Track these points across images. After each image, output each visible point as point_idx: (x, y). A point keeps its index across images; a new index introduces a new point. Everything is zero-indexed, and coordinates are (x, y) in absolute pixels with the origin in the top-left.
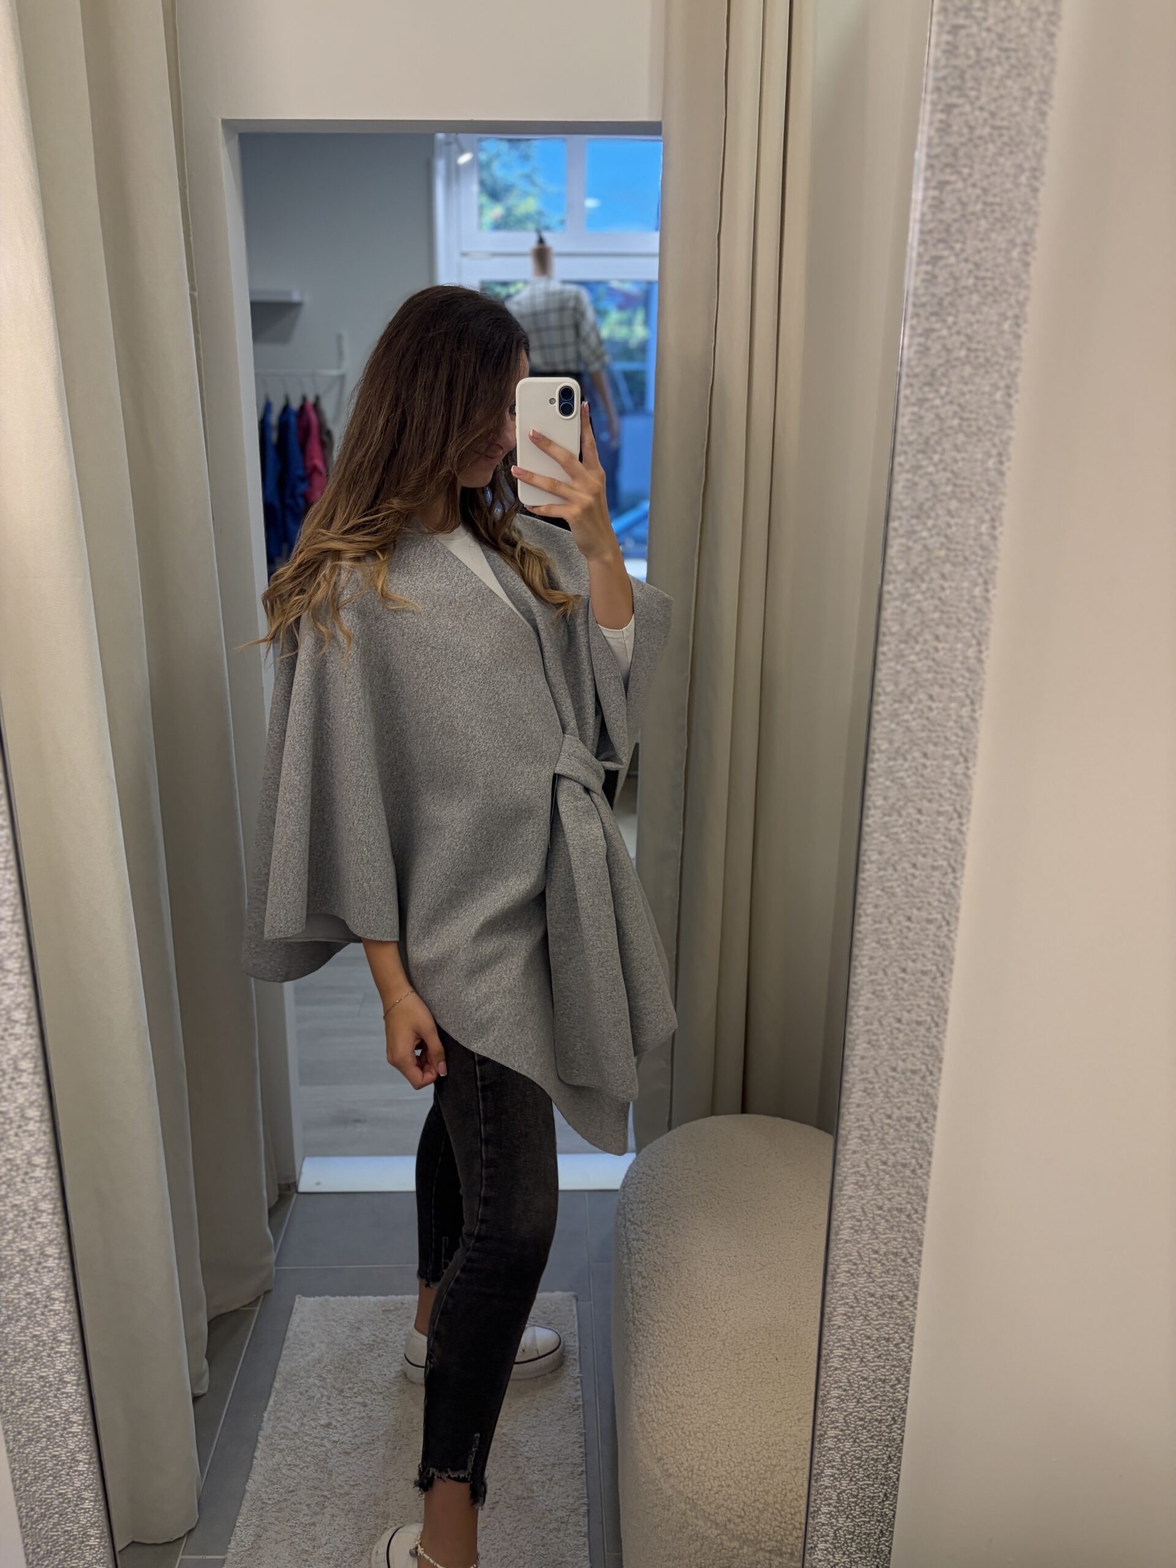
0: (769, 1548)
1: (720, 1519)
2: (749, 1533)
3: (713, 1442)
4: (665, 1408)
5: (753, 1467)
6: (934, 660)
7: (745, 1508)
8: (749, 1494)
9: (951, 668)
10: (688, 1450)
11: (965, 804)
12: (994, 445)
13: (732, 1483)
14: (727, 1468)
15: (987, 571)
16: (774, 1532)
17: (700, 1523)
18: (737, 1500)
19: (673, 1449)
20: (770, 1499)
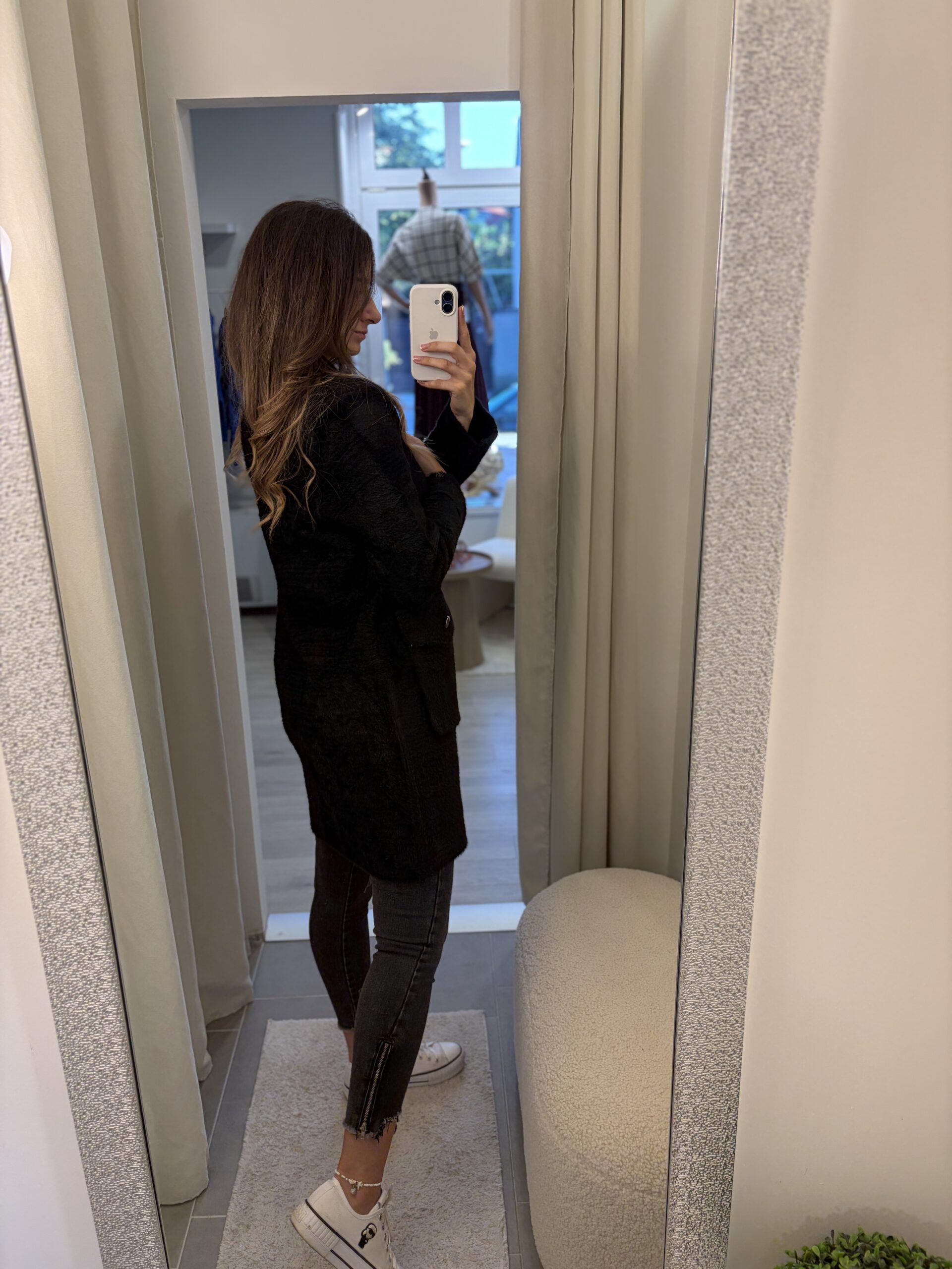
0: (642, 1189)
1: (604, 1169)
2: (627, 1178)
3: (597, 1112)
4: (559, 1089)
5: (627, 1129)
7: (623, 1160)
8: (625, 1149)
10: (578, 1118)
13: (612, 1141)
14: (608, 1131)
16: (646, 1176)
17: (589, 1172)
18: (616, 1154)
19: (567, 1119)
20: (642, 1152)
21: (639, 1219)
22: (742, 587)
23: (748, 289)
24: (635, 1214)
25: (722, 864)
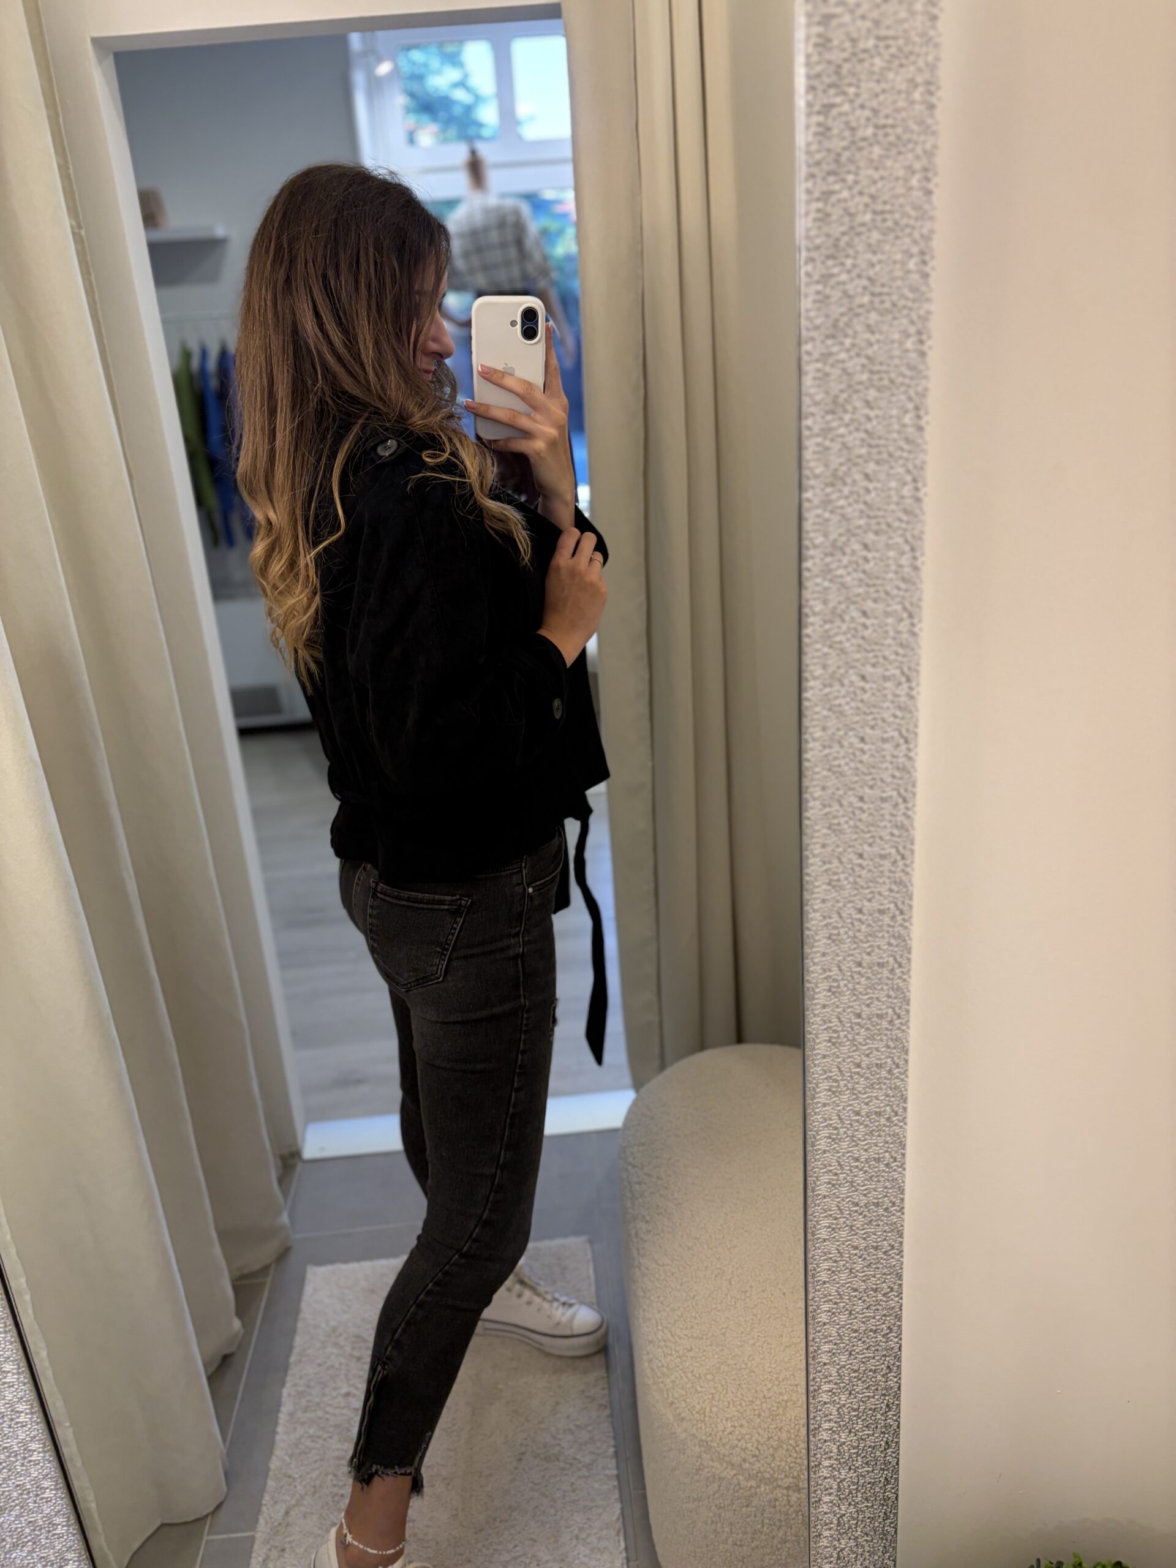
0: (786, 1485)
1: (735, 1460)
2: (765, 1471)
3: (723, 1382)
4: (674, 1352)
5: (764, 1405)
6: (864, 572)
7: (760, 1447)
8: (762, 1432)
9: (884, 579)
10: (699, 1392)
11: (911, 727)
12: (912, 322)
13: (744, 1422)
14: (739, 1408)
15: (915, 466)
16: (790, 1468)
17: (716, 1464)
18: (751, 1439)
19: (684, 1393)
20: (784, 1436)
21: (783, 1523)
22: (863, 672)
23: (845, 293)
24: (778, 1517)
25: (859, 1024)
